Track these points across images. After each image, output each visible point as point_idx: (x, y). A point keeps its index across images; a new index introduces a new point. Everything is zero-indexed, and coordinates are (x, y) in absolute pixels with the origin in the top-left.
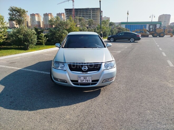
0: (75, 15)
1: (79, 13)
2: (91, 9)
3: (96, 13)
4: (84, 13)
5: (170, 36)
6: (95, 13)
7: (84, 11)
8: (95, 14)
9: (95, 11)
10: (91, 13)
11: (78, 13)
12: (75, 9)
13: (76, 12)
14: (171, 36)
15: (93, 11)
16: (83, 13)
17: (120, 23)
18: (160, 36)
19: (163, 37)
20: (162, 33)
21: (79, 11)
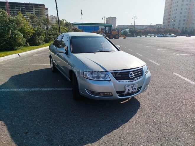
0: (10, 10)
1: (17, 8)
2: (32, 4)
3: (40, 10)
4: (24, 9)
5: (123, 38)
6: (38, 10)
7: (24, 7)
8: (38, 12)
9: (38, 7)
10: (34, 9)
11: (14, 8)
12: (9, 2)
13: (12, 7)
14: (125, 38)
15: (35, 7)
16: (22, 9)
17: (72, 23)
18: (115, 38)
19: (118, 39)
20: (117, 35)
21: (17, 6)
